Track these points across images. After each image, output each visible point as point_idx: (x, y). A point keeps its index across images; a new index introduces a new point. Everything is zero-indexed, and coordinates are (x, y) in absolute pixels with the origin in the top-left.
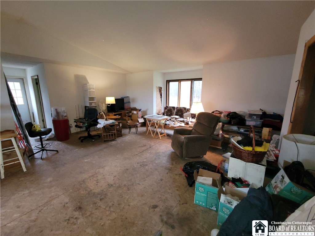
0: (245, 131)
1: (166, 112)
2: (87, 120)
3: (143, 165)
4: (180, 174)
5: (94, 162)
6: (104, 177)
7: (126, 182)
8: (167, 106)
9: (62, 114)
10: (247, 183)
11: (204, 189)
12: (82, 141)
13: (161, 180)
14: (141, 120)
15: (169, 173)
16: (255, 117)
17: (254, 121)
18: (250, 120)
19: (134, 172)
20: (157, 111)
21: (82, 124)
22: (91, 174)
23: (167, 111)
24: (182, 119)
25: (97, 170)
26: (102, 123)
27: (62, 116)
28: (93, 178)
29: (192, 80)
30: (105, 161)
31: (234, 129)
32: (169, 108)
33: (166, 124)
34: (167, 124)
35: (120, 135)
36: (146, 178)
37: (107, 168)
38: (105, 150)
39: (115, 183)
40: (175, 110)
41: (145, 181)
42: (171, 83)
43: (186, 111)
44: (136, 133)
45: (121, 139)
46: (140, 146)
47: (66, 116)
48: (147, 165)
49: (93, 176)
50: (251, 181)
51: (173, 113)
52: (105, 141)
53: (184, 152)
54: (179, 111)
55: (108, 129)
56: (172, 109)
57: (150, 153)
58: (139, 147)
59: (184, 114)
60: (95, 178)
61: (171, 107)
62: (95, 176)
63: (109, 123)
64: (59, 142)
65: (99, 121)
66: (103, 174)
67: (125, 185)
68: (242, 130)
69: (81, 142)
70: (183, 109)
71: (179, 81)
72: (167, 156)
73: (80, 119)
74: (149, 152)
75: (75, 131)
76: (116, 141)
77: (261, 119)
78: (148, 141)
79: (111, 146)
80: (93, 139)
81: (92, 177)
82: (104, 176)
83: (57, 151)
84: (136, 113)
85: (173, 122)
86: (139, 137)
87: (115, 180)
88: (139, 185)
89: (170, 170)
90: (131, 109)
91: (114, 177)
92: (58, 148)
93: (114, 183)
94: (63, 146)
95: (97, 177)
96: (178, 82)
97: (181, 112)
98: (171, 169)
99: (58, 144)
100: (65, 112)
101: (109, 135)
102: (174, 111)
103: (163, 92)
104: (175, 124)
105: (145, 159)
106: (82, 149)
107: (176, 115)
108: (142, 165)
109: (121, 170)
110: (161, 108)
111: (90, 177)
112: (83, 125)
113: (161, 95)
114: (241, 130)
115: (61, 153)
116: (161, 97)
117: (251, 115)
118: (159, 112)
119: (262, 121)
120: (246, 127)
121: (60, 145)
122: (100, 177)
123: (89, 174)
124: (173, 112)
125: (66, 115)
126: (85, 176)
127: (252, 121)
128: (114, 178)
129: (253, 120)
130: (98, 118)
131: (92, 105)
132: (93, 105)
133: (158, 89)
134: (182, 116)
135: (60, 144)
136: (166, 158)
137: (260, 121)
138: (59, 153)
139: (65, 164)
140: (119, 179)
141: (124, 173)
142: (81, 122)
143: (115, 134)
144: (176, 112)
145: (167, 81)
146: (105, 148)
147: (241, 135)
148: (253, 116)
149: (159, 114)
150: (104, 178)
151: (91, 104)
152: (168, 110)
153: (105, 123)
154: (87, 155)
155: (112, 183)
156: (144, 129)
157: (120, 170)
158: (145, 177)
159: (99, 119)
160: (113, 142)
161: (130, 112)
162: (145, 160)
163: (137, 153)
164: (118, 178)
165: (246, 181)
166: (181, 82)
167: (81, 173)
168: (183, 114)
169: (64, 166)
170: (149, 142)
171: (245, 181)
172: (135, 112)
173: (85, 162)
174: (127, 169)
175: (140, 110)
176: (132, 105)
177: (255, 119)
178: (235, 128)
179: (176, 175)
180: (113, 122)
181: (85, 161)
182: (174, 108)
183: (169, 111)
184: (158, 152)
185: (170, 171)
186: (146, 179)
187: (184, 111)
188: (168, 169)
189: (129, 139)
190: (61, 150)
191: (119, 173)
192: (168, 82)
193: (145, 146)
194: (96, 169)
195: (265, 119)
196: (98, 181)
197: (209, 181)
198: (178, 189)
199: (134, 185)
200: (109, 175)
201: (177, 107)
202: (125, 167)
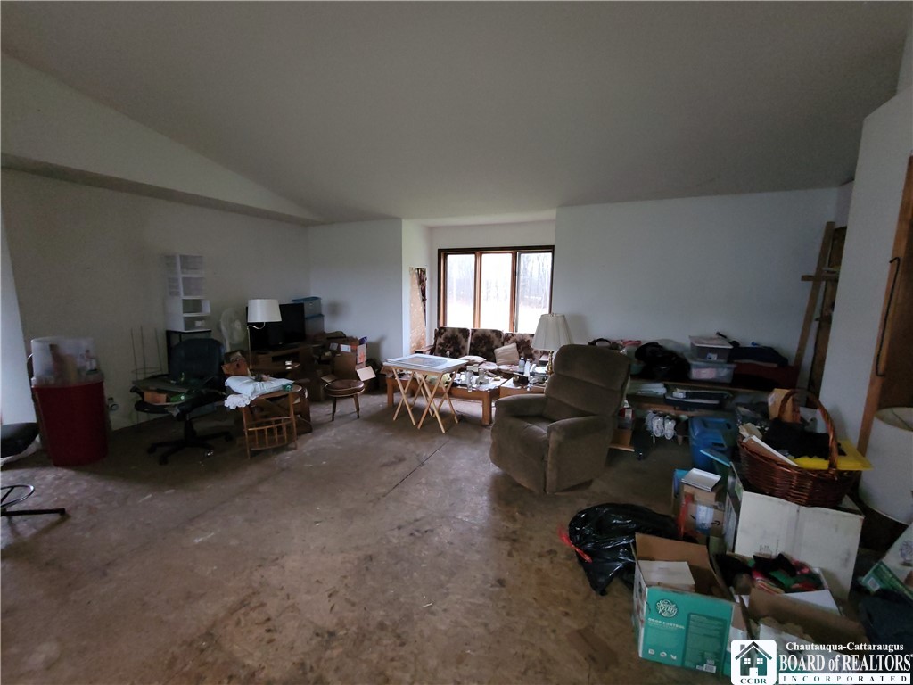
0: (688, 395)
1: (441, 344)
2: (185, 384)
3: (418, 531)
4: (550, 552)
5: (234, 542)
6: (290, 602)
7: (382, 613)
8: (442, 326)
9: (80, 362)
10: (806, 571)
11: (676, 607)
12: (164, 460)
13: (501, 582)
14: (366, 374)
15: (514, 553)
16: (714, 357)
17: (713, 367)
18: (702, 364)
19: (396, 563)
20: (412, 342)
21: (164, 397)
22: (232, 598)
23: (443, 341)
24: (493, 366)
25: (257, 576)
26: (243, 391)
27: (79, 371)
28: (246, 614)
29: (516, 251)
30: (278, 532)
31: (655, 391)
32: (448, 334)
33: (455, 385)
34: (457, 385)
35: (306, 426)
36: (448, 582)
37: (292, 562)
38: (263, 488)
39: (341, 624)
40: (470, 338)
41: (447, 594)
42: (450, 258)
43: (502, 339)
44: (356, 415)
45: (311, 440)
46: (385, 461)
47: (95, 371)
48: (432, 531)
49: (243, 603)
50: (816, 562)
51: (463, 348)
52: (255, 454)
53: (551, 476)
54: (480, 342)
55: (262, 409)
56: (460, 335)
57: (426, 484)
58: (385, 465)
59: (497, 350)
60: (254, 615)
61: (453, 329)
62: (252, 605)
63: (272, 390)
64: (63, 472)
65: (231, 382)
66: (282, 589)
67: (382, 626)
68: (679, 394)
69: (161, 464)
70: (493, 335)
71: (478, 251)
72: (486, 492)
73: (154, 378)
74: (423, 481)
75: (127, 423)
76: (295, 449)
77: (729, 362)
78: (407, 444)
79: (283, 470)
80: (209, 448)
81: (242, 611)
82: (288, 596)
83: (62, 512)
84: (350, 351)
85: (476, 377)
86: (371, 430)
87: (336, 608)
88: (433, 613)
89: (513, 539)
90: (328, 339)
91: (330, 596)
92: (62, 497)
93: (337, 624)
94: (85, 485)
95: (263, 605)
96: (473, 256)
97: (485, 344)
98: (514, 537)
99: (60, 478)
100: (92, 353)
101: (270, 431)
102: (466, 341)
103: (427, 283)
104: (481, 383)
105: (419, 507)
106: (172, 491)
107: (473, 353)
108: (416, 534)
109: (348, 565)
110: (424, 332)
111: (232, 611)
112: (168, 400)
113: (423, 294)
114: (675, 394)
115: (78, 517)
116: (424, 300)
117: (702, 352)
118: (419, 346)
119: (733, 366)
120: (695, 385)
121: (71, 484)
122: (273, 606)
123: (226, 599)
124: (463, 343)
125: (94, 364)
126: (209, 610)
127: (708, 367)
128: (334, 599)
129: (710, 364)
130: (225, 372)
131: (194, 327)
132: (199, 327)
133: (415, 276)
134: (490, 357)
135: (68, 480)
136: (485, 498)
137: (728, 368)
138: (71, 521)
139: (108, 564)
140: (353, 604)
141: (364, 575)
142: (160, 391)
143: (289, 427)
144: (471, 344)
145: (440, 251)
146: (261, 481)
147: (677, 408)
148: (710, 355)
149: (421, 353)
150: (293, 606)
151: (189, 322)
152: (446, 338)
153: (254, 392)
154: (198, 516)
155: (330, 622)
156: (380, 401)
157: (343, 563)
158: (443, 577)
159: (229, 375)
160: (287, 456)
161: (325, 348)
162: (420, 514)
163: (384, 490)
164: (348, 601)
165: (802, 566)
166: (483, 255)
167: (189, 596)
168: (493, 350)
169: (105, 574)
170: (411, 446)
171: (797, 563)
172: (345, 348)
173: (198, 546)
174: (370, 558)
175: (362, 342)
176: (330, 326)
177: (714, 362)
178: (658, 389)
179: (540, 556)
180: (284, 387)
181: (197, 541)
182: (464, 332)
183: (449, 342)
184: (451, 477)
185: (517, 545)
186: (449, 585)
187: (496, 342)
188: (507, 538)
189: (339, 438)
190: (76, 507)
191: (345, 577)
192: (443, 254)
193: (401, 460)
194: (251, 573)
195: (739, 361)
196: (269, 625)
197: (681, 573)
198: (567, 610)
199: (415, 617)
200: (308, 592)
201: (475, 330)
202: (357, 548)
